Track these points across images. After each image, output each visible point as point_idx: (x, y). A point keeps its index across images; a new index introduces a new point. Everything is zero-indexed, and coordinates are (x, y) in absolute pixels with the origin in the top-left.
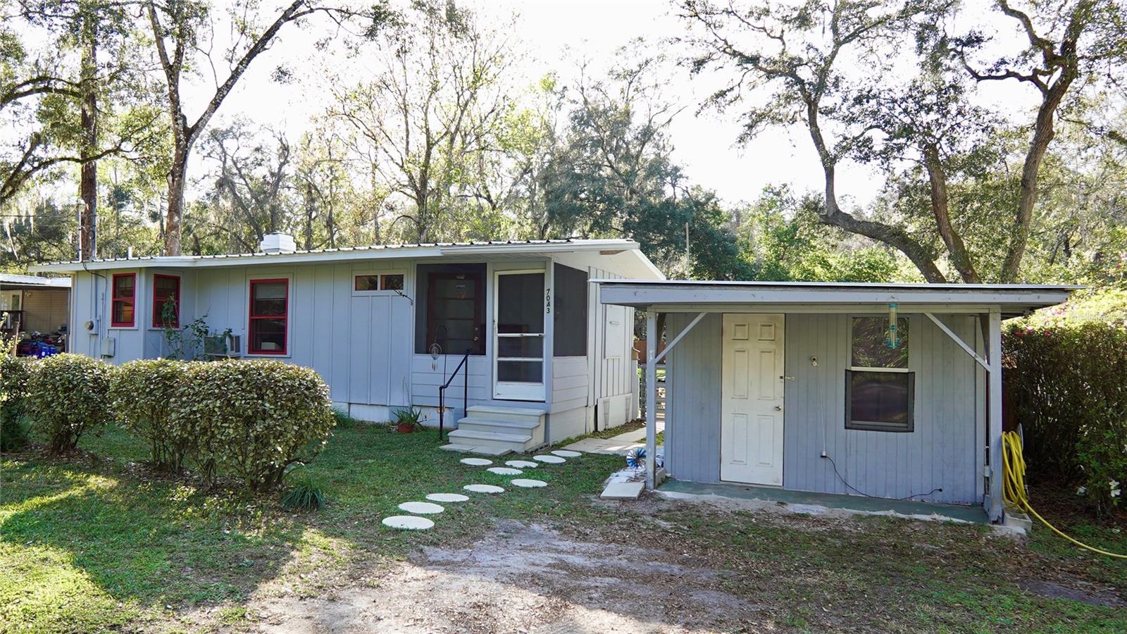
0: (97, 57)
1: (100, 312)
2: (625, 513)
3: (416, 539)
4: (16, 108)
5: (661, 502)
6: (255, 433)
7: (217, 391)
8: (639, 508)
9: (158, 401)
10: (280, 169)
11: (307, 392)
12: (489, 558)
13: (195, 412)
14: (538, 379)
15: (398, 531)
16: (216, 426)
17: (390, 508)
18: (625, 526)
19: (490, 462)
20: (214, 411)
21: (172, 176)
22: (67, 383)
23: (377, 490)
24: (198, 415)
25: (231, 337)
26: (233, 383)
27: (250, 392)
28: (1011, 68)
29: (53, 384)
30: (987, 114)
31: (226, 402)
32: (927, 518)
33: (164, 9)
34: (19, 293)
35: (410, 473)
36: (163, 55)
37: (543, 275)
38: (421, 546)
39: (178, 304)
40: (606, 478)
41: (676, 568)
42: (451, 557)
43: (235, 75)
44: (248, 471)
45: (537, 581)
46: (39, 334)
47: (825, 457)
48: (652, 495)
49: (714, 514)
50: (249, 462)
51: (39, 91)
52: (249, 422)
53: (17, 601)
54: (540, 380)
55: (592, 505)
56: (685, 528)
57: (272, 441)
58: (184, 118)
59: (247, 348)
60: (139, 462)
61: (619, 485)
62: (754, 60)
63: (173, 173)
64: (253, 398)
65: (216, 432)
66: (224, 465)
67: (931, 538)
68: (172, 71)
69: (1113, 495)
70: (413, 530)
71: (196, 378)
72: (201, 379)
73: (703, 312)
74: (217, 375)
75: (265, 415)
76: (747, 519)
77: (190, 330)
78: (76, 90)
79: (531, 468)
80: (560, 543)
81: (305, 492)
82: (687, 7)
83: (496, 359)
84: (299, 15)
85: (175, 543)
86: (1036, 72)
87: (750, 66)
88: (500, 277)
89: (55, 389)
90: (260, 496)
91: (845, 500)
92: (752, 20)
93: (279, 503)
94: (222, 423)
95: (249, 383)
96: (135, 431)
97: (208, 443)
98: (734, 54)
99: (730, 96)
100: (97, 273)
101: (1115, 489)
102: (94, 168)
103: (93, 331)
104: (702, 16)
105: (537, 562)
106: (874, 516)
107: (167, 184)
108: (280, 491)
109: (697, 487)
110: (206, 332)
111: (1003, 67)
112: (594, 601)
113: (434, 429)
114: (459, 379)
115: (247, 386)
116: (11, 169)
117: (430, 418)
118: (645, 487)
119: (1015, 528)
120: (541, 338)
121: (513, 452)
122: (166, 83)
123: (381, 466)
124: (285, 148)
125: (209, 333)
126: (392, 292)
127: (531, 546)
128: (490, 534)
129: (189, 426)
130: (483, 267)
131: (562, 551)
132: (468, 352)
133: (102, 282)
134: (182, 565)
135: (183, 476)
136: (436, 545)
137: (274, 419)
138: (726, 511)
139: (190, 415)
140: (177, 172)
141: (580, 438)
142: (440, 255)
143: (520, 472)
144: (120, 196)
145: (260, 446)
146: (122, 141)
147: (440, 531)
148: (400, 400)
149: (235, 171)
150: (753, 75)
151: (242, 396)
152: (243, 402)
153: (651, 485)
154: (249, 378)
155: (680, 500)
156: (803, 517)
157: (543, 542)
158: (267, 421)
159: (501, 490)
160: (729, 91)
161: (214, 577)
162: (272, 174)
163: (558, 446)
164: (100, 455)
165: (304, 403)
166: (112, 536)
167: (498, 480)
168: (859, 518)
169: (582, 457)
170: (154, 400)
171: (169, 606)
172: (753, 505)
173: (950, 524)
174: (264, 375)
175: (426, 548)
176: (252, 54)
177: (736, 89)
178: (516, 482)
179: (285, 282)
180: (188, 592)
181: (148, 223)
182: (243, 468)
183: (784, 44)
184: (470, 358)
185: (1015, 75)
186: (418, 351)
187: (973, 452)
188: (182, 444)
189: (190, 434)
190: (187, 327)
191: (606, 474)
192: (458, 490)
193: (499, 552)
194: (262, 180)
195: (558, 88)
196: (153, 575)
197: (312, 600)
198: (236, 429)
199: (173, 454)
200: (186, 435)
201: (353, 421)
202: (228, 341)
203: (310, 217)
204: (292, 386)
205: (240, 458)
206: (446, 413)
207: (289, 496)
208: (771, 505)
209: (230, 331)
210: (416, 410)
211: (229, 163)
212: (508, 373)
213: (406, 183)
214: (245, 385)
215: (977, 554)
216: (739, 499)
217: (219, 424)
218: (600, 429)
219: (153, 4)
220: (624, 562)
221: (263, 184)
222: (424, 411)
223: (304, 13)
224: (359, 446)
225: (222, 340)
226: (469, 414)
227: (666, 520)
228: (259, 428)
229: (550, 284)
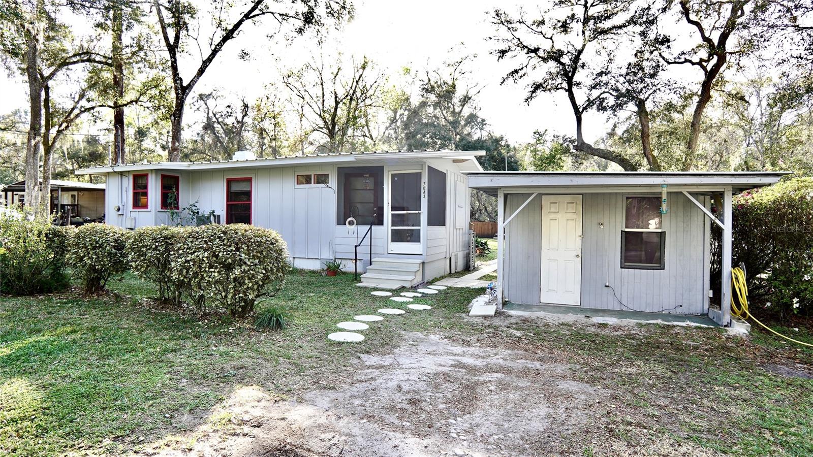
0: (123, 41)
1: (124, 200)
2: (489, 326)
3: (354, 349)
4: (68, 72)
5: (509, 318)
6: (234, 275)
7: (205, 246)
8: (497, 322)
9: (162, 254)
10: (243, 119)
11: (271, 246)
12: (408, 361)
13: (189, 261)
14: (418, 240)
15: (340, 344)
16: (205, 271)
17: (332, 326)
18: (491, 335)
19: (389, 294)
20: (203, 260)
21: (174, 116)
22: (94, 243)
23: (320, 314)
24: (191, 263)
25: (214, 216)
26: (217, 240)
27: (230, 246)
28: (688, 58)
29: (85, 244)
30: (676, 83)
31: (212, 254)
32: (684, 324)
33: (166, 8)
34: (76, 193)
35: (339, 301)
36: (166, 39)
37: (421, 173)
38: (358, 354)
39: (178, 194)
40: (469, 303)
41: (537, 364)
42: (382, 362)
43: (214, 53)
44: (229, 303)
45: (448, 379)
46: (89, 219)
47: (608, 286)
48: (503, 313)
49: (547, 325)
50: (230, 296)
51: (83, 61)
52: (229, 268)
53: (33, 417)
54: (419, 241)
55: (465, 320)
56: (532, 334)
57: (246, 281)
58: (181, 80)
59: (225, 220)
60: (150, 298)
61: (480, 307)
62: (536, 51)
63: (174, 115)
64: (232, 251)
65: (205, 275)
66: (211, 299)
67: (691, 337)
68: (172, 49)
69: (794, 307)
70: (351, 343)
71: (189, 237)
72: (193, 237)
73: (536, 192)
74: (205, 234)
75: (241, 263)
76: (569, 328)
77: (187, 211)
78: (110, 61)
79: (418, 297)
80: (452, 348)
81: (271, 317)
82: (496, 17)
83: (390, 228)
84: (254, 16)
85: (174, 360)
86: (701, 59)
87: (533, 55)
88: (392, 174)
89: (86, 247)
90: (238, 321)
91: (621, 314)
92: (534, 27)
93: (252, 325)
94: (209, 269)
95: (229, 240)
96: (145, 276)
97: (199, 283)
98: (524, 47)
99: (521, 73)
100: (122, 174)
101: (797, 303)
102: (123, 112)
103: (120, 212)
104: (506, 24)
105: (443, 363)
106: (650, 324)
107: (171, 123)
108: (252, 317)
109: (527, 307)
110: (198, 213)
111: (683, 56)
112: (493, 393)
113: (350, 273)
114: (367, 240)
115: (227, 242)
116: (66, 112)
117: (348, 267)
118: (497, 308)
119: (740, 329)
120: (419, 214)
121: (404, 287)
122: (169, 59)
123: (320, 297)
124: (246, 106)
125: (200, 214)
126: (322, 185)
127: (434, 351)
128: (403, 343)
129: (185, 271)
130: (381, 169)
131: (456, 355)
132: (372, 224)
133: (125, 180)
134: (179, 377)
135: (182, 307)
136: (368, 352)
137: (248, 265)
138: (554, 322)
139: (185, 263)
140: (177, 114)
141: (442, 278)
142: (354, 160)
143: (411, 300)
144: (141, 133)
145: (238, 285)
146: (141, 95)
147: (369, 342)
148: (327, 255)
149: (214, 119)
150: (535, 61)
151: (224, 249)
152: (225, 253)
153: (500, 306)
154: (229, 236)
155: (522, 316)
156: (604, 326)
157: (441, 348)
158: (243, 267)
159: (402, 312)
160: (520, 69)
161: (205, 386)
162: (238, 122)
163: (431, 283)
164: (122, 293)
165: (270, 254)
166: (124, 355)
167: (400, 306)
168: (640, 326)
169: (448, 289)
170: (158, 254)
171: (167, 415)
172: (570, 318)
173: (700, 328)
174: (240, 234)
175: (362, 355)
176: (225, 39)
177: (525, 68)
178: (411, 306)
179: (249, 180)
180: (184, 402)
181: (161, 152)
182: (225, 301)
183: (553, 42)
184: (373, 227)
185: (690, 61)
186: (339, 223)
187: (702, 282)
188: (180, 285)
189: (185, 277)
190: (184, 209)
191: (469, 300)
192: (374, 312)
193: (414, 357)
194: (231, 125)
195: (413, 73)
196: (155, 387)
197: (285, 403)
198: (219, 272)
199: (174, 292)
200: (182, 278)
201: (297, 269)
202: (212, 218)
203: (262, 148)
204: (261, 242)
205: (223, 294)
206: (358, 262)
207: (260, 320)
208: (581, 318)
209: (214, 212)
210: (338, 261)
211: (211, 115)
212: (397, 237)
213: (322, 126)
214: (226, 241)
215: (724, 348)
216: (559, 314)
217: (207, 269)
218: (453, 272)
219: (159, 5)
220: (501, 361)
221: (232, 127)
222: (344, 262)
223: (258, 15)
224: (303, 285)
225: (209, 218)
226: (373, 263)
227: (517, 329)
228: (237, 272)
229: (425, 179)
